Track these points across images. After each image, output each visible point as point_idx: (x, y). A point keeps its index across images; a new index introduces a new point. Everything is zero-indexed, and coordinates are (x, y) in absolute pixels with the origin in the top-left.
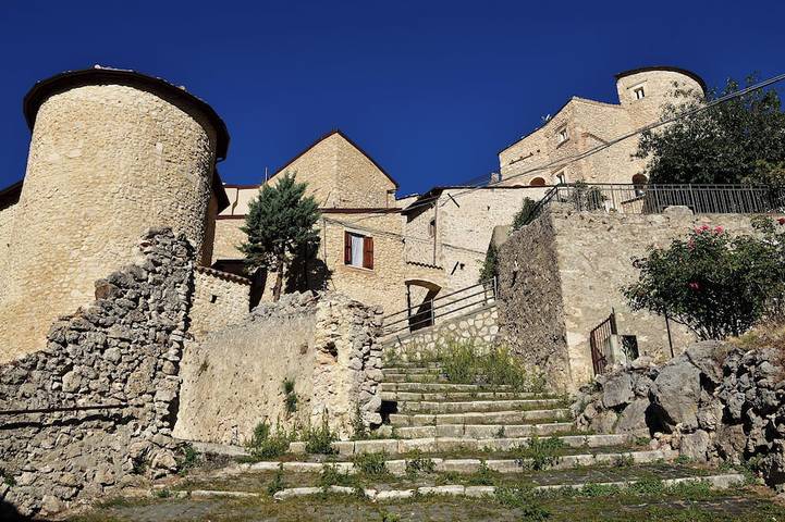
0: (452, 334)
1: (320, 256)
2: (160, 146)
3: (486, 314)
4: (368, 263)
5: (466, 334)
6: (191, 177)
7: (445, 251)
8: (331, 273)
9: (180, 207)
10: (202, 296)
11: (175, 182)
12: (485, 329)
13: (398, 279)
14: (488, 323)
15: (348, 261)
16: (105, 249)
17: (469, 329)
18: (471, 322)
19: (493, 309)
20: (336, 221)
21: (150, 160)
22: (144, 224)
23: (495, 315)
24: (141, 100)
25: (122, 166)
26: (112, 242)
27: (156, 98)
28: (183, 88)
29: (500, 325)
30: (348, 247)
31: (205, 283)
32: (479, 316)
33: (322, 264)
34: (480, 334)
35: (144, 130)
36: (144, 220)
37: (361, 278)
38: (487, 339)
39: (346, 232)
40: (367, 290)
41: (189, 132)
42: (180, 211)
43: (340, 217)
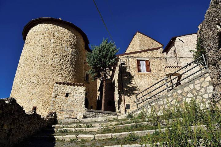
0: (180, 97)
1: (128, 71)
2: (52, 41)
3: (202, 79)
4: (149, 70)
5: (189, 95)
6: (66, 50)
7: (181, 60)
8: (133, 77)
9: (61, 61)
10: (61, 94)
11: (59, 52)
12: (203, 90)
13: (162, 74)
14: (204, 85)
15: (139, 71)
16: (29, 82)
17: (191, 91)
18: (192, 86)
19: (206, 75)
20: (133, 57)
21: (49, 46)
22: (45, 69)
23: (209, 79)
24: (46, 27)
25: (38, 50)
26: (32, 78)
27: (52, 25)
28: (60, 19)
29: (214, 85)
30: (139, 65)
31: (62, 88)
32: (197, 82)
33: (129, 74)
34: (200, 94)
35: (46, 36)
36: (45, 68)
37: (146, 76)
38: (206, 96)
39: (137, 60)
40: (149, 80)
41: (65, 34)
42: (61, 62)
43: (134, 55)
